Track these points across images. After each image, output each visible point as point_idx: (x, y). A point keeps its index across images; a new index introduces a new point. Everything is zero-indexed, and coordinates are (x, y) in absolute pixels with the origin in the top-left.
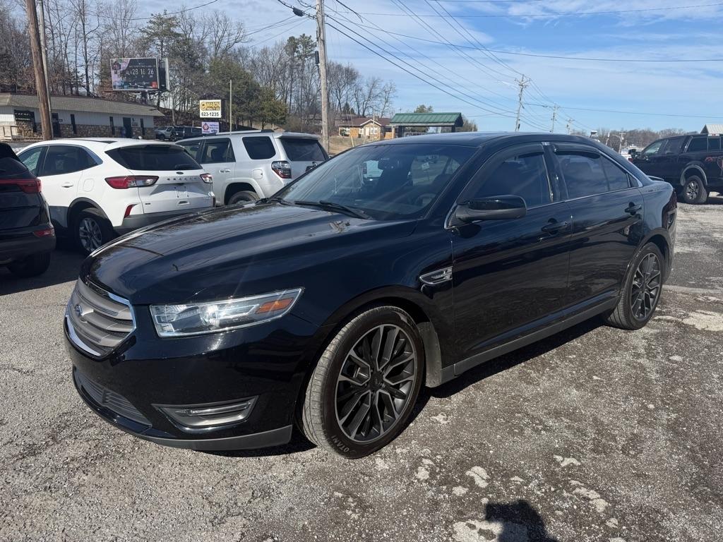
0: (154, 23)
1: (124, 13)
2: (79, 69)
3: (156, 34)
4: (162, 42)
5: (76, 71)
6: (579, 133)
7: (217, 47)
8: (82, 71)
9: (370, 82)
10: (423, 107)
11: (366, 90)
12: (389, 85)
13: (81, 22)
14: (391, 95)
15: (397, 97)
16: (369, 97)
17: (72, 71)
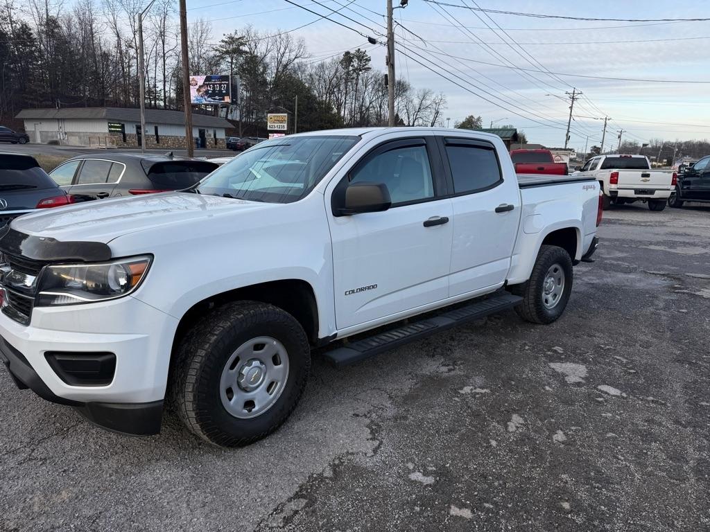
0: (226, 42)
1: (200, 34)
2: (158, 84)
3: (227, 52)
4: (232, 60)
5: (155, 86)
6: (631, 144)
7: (279, 62)
8: (160, 86)
9: (421, 94)
10: (472, 117)
11: (416, 102)
12: (440, 97)
13: (161, 42)
14: (441, 107)
15: (447, 108)
16: (419, 108)
17: (151, 86)
